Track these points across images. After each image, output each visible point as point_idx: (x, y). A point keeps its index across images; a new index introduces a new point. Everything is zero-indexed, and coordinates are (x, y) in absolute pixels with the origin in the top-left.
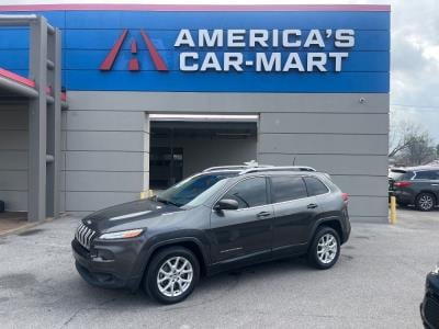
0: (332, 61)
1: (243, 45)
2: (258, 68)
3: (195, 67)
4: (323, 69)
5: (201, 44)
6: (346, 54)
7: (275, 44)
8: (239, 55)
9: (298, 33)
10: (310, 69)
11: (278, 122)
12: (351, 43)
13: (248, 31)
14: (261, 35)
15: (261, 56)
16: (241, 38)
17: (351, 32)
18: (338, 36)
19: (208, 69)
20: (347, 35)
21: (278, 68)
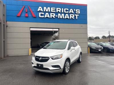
0: (75, 16)
1: (55, 11)
2: (59, 17)
3: (43, 16)
4: (73, 18)
5: (44, 11)
6: (78, 15)
7: (63, 12)
8: (54, 14)
9: (68, 9)
10: (71, 18)
11: (63, 30)
12: (79, 13)
13: (56, 8)
14: (59, 9)
15: (59, 14)
16: (54, 10)
17: (79, 10)
18: (76, 11)
19: (46, 17)
20: (78, 11)
21: (63, 18)
